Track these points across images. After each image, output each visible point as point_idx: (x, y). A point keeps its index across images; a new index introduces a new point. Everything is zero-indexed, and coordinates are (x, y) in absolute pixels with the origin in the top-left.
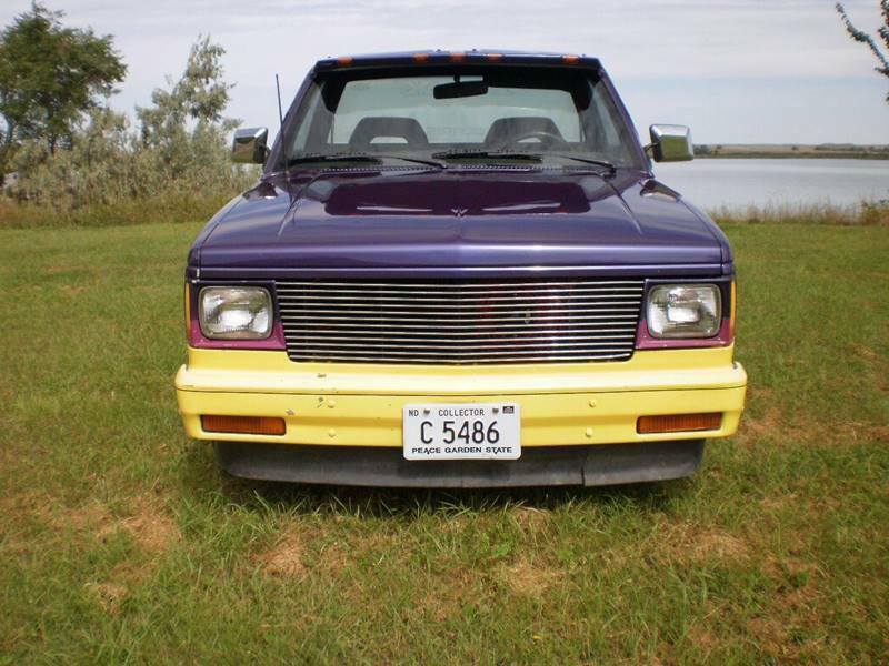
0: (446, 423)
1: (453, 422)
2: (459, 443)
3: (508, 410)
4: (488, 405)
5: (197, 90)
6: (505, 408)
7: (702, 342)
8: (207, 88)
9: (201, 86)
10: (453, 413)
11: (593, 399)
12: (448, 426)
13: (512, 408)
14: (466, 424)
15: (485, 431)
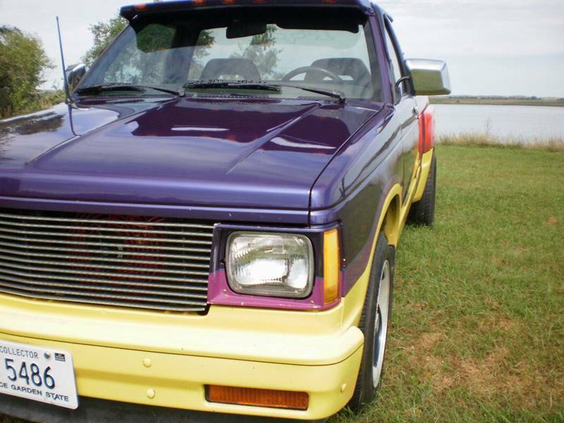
0: (7, 360)
1: (12, 360)
2: (21, 382)
3: (60, 357)
4: (42, 349)
5: (258, 54)
6: (57, 354)
7: (290, 304)
8: (264, 53)
9: (260, 51)
10: (11, 352)
11: (148, 358)
12: (10, 364)
13: (63, 355)
14: (24, 365)
15: (42, 374)
